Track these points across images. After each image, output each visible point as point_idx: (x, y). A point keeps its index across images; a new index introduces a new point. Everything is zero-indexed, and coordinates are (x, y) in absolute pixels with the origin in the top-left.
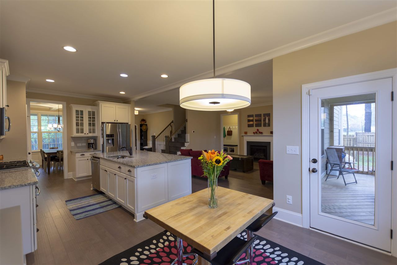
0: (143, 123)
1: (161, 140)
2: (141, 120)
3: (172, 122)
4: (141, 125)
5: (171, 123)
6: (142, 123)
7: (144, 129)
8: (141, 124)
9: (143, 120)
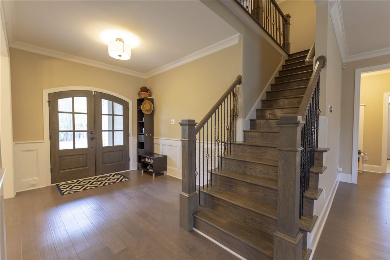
0: (144, 95)
1: (206, 142)
2: (140, 90)
3: (239, 81)
4: (140, 102)
5: (234, 86)
6: (143, 97)
7: (147, 111)
8: (139, 98)
9: (145, 90)
